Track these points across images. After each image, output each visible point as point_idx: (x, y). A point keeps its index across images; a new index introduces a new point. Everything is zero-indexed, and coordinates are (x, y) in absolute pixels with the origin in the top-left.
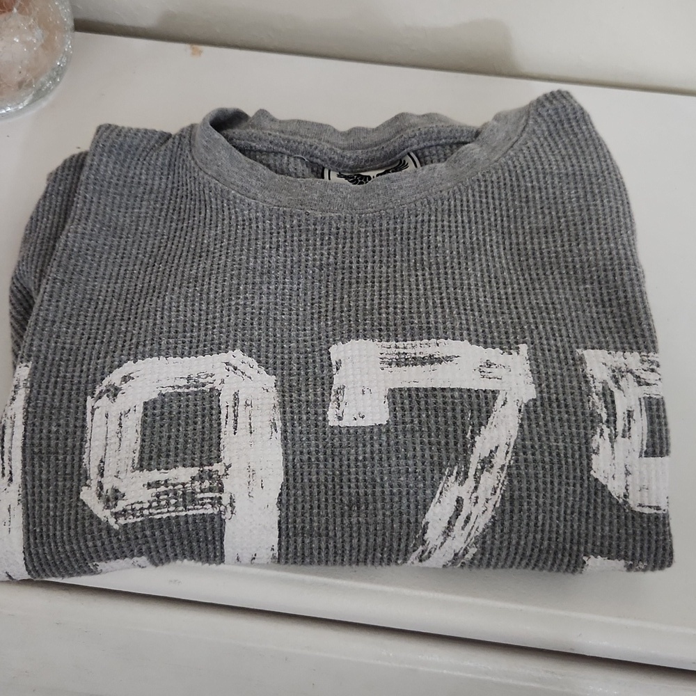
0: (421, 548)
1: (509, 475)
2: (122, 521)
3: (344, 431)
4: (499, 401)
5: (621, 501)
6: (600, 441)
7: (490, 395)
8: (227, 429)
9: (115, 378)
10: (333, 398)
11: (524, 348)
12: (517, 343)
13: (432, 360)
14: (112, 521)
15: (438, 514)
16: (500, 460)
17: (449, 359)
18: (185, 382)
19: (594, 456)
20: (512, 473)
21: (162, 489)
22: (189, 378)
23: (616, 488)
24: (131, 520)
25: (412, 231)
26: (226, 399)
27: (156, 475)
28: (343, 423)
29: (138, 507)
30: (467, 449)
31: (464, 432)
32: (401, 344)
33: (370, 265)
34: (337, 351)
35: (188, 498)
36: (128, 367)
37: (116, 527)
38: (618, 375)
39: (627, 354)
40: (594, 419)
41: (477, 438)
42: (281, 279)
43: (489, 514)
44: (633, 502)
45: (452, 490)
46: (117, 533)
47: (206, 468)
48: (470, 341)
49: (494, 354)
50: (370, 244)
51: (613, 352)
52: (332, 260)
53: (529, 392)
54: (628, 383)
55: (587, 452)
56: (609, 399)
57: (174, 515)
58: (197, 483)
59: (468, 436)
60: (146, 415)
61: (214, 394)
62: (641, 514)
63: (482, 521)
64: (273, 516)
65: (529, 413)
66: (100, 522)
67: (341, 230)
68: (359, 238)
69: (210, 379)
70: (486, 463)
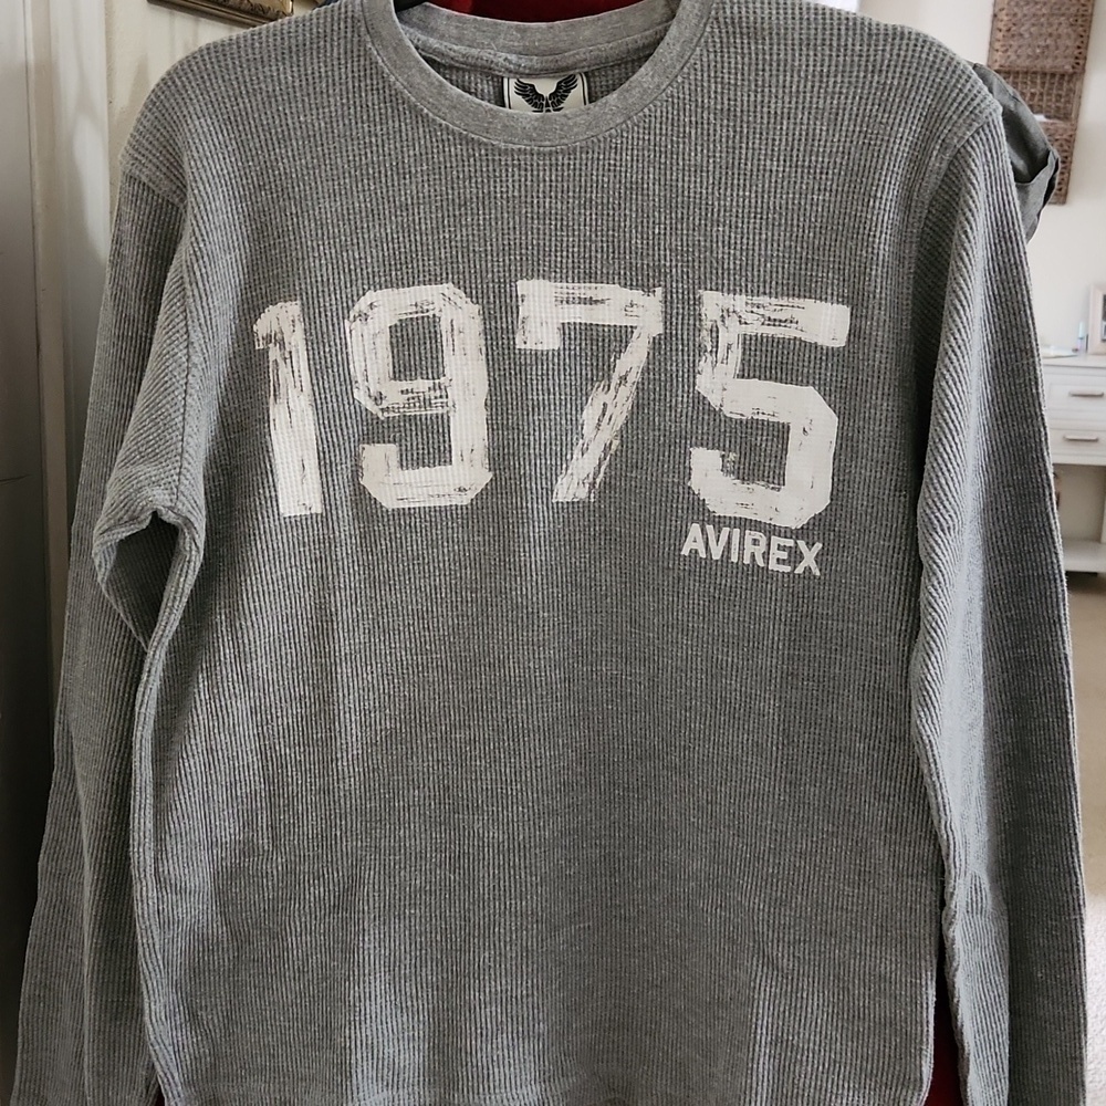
0: (581, 442)
1: (637, 388)
2: (386, 414)
3: (528, 352)
4: (635, 335)
5: (717, 409)
6: (704, 365)
7: (629, 329)
8: (447, 350)
9: (362, 305)
10: (520, 327)
11: (659, 291)
12: (654, 286)
13: (592, 301)
14: (380, 415)
15: (590, 415)
16: (633, 377)
17: (602, 301)
18: (414, 309)
19: (698, 376)
20: (640, 387)
21: (410, 395)
22: (416, 305)
23: (714, 400)
24: (392, 415)
25: (584, 168)
26: (444, 326)
27: (405, 385)
28: (528, 346)
29: (396, 406)
30: (611, 368)
31: (609, 357)
32: (570, 285)
33: (548, 200)
34: (523, 286)
35: (427, 403)
36: (370, 296)
37: (382, 418)
38: (726, 313)
39: (737, 296)
40: (701, 350)
41: (618, 361)
42: (475, 211)
43: (625, 414)
44: (726, 411)
45: (599, 398)
46: (383, 422)
47: (437, 381)
48: (620, 284)
49: (637, 295)
50: (547, 179)
51: (726, 294)
52: (516, 194)
53: (657, 329)
54: (732, 322)
55: (694, 372)
56: (714, 335)
57: (418, 413)
58: (432, 392)
59: (612, 360)
60: (391, 337)
61: (435, 320)
62: (731, 419)
63: (620, 420)
64: (483, 414)
65: (656, 343)
66: (372, 414)
67: (523, 162)
68: (538, 170)
69: (431, 307)
70: (624, 379)
